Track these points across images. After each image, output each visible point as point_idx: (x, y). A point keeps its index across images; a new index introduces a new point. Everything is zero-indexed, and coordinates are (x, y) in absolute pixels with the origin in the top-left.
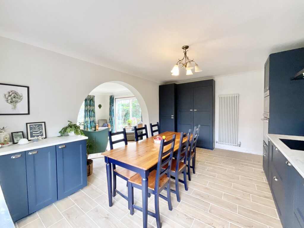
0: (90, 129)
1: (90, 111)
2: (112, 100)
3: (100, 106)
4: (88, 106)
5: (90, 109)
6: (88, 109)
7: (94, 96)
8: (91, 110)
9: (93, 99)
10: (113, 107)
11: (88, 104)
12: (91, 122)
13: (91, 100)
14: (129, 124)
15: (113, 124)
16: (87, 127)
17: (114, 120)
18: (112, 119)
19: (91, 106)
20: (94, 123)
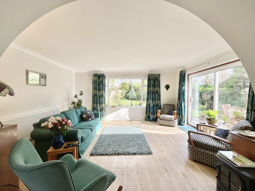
0: (152, 114)
1: (153, 93)
2: (183, 77)
3: (167, 87)
4: (152, 87)
5: (153, 90)
6: (151, 91)
7: (160, 75)
8: (155, 92)
9: (158, 79)
10: (183, 87)
11: (152, 84)
12: (153, 106)
13: (155, 80)
14: (209, 120)
15: (182, 112)
16: (149, 111)
17: (184, 107)
18: (181, 105)
19: (155, 87)
20: (158, 107)
